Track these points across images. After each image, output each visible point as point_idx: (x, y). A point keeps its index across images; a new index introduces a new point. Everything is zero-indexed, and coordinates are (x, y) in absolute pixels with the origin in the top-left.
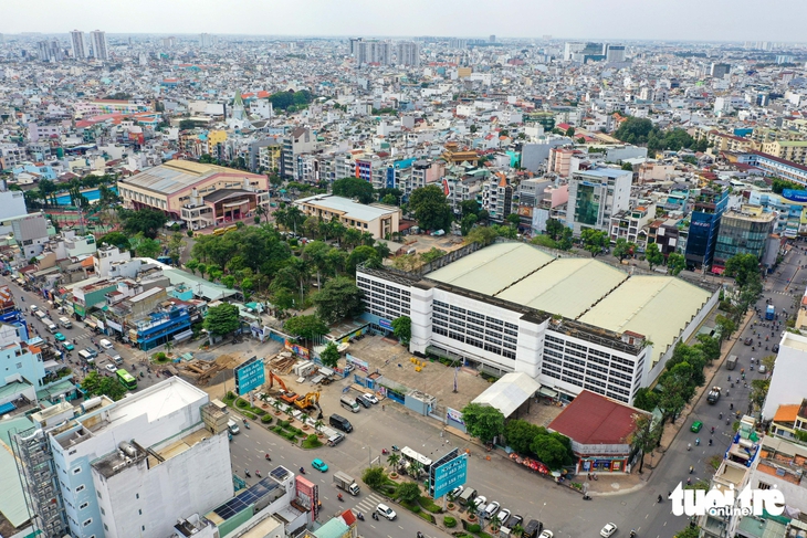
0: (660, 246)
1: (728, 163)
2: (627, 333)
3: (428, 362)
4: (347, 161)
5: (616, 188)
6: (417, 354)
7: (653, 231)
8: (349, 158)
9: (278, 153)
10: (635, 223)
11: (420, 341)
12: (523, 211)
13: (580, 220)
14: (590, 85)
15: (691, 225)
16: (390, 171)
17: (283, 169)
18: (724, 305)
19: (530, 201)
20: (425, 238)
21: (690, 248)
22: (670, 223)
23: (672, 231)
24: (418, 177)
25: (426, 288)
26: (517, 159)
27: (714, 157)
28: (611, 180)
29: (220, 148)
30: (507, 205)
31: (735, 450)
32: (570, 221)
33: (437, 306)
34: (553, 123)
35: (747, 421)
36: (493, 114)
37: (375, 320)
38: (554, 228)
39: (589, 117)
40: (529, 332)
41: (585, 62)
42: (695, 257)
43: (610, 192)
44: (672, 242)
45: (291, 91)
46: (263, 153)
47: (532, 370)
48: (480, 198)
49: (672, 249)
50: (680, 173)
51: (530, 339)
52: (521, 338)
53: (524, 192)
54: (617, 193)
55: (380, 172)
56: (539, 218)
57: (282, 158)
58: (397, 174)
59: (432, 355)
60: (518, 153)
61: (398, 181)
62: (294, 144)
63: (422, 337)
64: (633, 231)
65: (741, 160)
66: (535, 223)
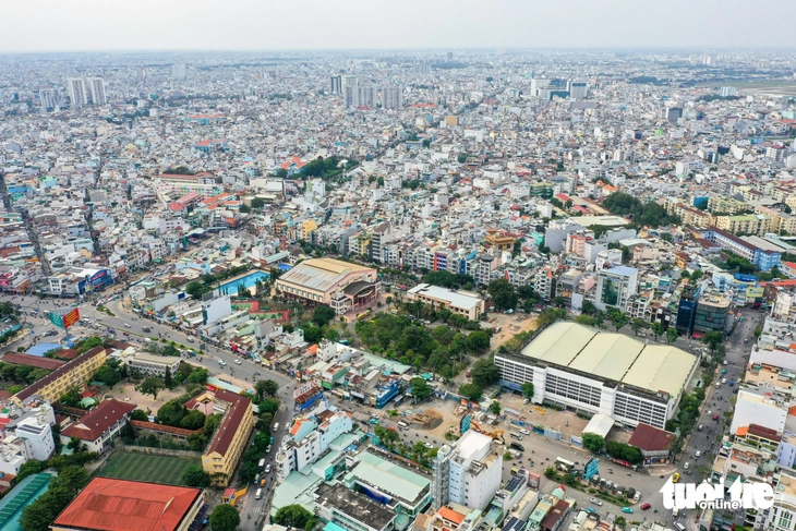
0: (659, 321)
1: (694, 240)
2: (660, 392)
3: (544, 409)
4: (427, 253)
5: (629, 283)
6: (537, 404)
7: (654, 310)
8: (428, 250)
9: (367, 242)
10: (642, 305)
11: (539, 397)
12: (565, 294)
13: (605, 302)
14: (566, 137)
15: (679, 307)
16: (463, 262)
17: (371, 254)
18: (704, 364)
19: (570, 288)
20: (500, 315)
21: (679, 322)
22: (665, 304)
23: (667, 311)
24: (485, 267)
25: (544, 368)
26: (541, 240)
27: (683, 234)
28: (626, 278)
29: (314, 236)
30: (553, 290)
31: (722, 451)
32: (599, 303)
33: (549, 377)
34: (552, 192)
35: (726, 438)
36: (505, 187)
37: (507, 384)
38: (588, 308)
39: (578, 185)
40: (608, 393)
41: (551, 99)
42: (682, 328)
43: (626, 285)
44: (667, 318)
45: (320, 157)
46: (353, 242)
47: (610, 412)
48: (532, 284)
49: (667, 322)
50: (662, 253)
51: (608, 396)
52: (603, 396)
53: (565, 282)
54: (630, 285)
55: (454, 262)
56: (577, 300)
57: (370, 247)
58: (468, 264)
59: (546, 404)
60: (541, 235)
61: (468, 269)
62: (381, 238)
63: (540, 394)
64: (641, 310)
65: (703, 236)
66: (573, 303)
